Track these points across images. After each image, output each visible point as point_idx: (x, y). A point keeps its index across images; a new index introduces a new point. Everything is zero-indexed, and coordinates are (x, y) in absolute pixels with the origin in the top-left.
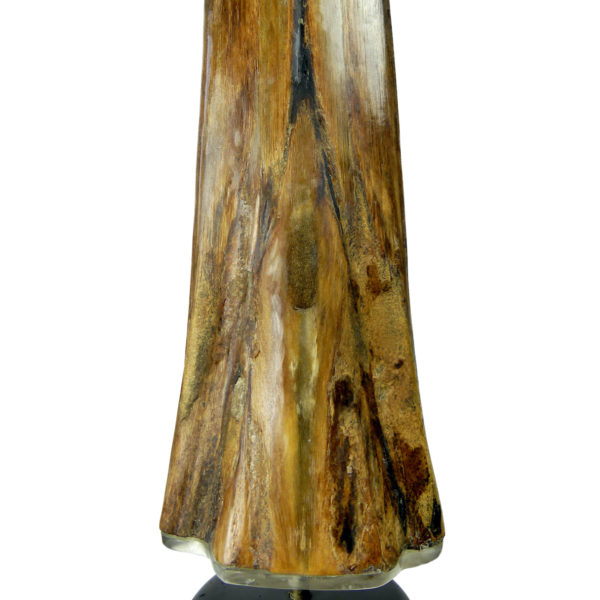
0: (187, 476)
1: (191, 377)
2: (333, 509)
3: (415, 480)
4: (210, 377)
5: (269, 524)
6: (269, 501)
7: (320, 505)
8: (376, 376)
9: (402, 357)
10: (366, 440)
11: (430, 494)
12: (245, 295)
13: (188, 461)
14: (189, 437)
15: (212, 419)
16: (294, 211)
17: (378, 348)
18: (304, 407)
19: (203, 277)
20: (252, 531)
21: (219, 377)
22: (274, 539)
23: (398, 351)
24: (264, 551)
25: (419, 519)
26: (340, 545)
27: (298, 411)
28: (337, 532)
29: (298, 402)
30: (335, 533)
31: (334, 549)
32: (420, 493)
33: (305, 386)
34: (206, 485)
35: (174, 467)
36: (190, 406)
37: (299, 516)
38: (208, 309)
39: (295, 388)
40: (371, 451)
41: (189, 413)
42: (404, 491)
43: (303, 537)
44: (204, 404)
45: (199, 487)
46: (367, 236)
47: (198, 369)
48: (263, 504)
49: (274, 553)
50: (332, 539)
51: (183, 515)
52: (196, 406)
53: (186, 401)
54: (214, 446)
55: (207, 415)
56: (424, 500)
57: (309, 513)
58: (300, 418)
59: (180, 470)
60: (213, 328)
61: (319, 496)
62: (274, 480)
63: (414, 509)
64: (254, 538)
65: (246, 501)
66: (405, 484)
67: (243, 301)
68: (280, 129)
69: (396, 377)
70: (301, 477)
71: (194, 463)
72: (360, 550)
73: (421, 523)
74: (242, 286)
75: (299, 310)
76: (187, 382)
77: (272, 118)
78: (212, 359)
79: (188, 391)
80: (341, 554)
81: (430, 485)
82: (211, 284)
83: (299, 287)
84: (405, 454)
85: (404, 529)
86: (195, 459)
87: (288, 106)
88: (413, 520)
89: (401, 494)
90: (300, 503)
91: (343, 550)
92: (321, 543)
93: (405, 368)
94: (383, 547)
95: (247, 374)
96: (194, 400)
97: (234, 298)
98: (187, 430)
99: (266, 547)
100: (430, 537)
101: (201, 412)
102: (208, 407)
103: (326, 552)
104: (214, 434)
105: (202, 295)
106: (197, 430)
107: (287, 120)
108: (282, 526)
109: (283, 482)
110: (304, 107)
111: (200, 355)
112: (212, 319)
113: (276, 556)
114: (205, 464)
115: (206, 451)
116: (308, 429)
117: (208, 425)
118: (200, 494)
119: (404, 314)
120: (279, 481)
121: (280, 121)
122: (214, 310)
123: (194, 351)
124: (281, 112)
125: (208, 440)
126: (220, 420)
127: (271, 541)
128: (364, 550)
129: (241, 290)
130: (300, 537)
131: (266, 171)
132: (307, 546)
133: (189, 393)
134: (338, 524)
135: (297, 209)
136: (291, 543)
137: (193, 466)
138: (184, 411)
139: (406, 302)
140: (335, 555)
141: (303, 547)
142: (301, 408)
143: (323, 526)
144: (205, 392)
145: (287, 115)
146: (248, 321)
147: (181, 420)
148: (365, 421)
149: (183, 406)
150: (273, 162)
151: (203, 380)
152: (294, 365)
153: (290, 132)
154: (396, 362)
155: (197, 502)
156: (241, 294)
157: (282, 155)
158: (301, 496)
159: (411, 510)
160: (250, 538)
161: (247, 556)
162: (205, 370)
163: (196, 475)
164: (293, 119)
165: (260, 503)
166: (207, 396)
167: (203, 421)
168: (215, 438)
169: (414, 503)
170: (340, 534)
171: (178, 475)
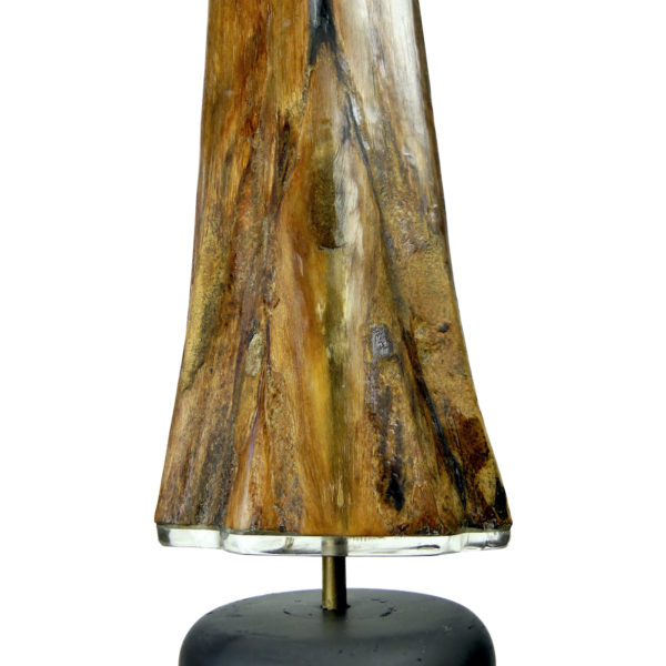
0: (190, 454)
1: (196, 340)
2: (375, 462)
3: (472, 451)
4: (219, 340)
5: (297, 480)
6: (297, 455)
7: (360, 456)
8: (419, 336)
9: (447, 320)
10: (411, 394)
11: (491, 470)
12: (260, 245)
13: (191, 437)
14: (192, 409)
15: (222, 386)
16: (317, 151)
17: (420, 307)
18: (336, 351)
19: (210, 231)
20: (276, 488)
21: (230, 340)
22: (304, 495)
23: (442, 314)
24: (291, 511)
25: (480, 494)
26: (386, 501)
27: (329, 354)
28: (382, 486)
29: (327, 346)
30: (379, 488)
31: (379, 506)
32: (480, 468)
33: (335, 329)
34: (214, 461)
35: (174, 446)
36: (193, 374)
37: (334, 468)
38: (215, 265)
39: (323, 331)
40: (418, 408)
41: (193, 381)
42: (460, 461)
43: (340, 492)
44: (211, 370)
45: (205, 465)
46: (400, 188)
47: (204, 331)
48: (288, 458)
49: (304, 512)
50: (376, 494)
51: (186, 499)
52: (201, 374)
53: (189, 368)
54: (224, 416)
55: (215, 381)
56: (484, 476)
57: (346, 465)
58: (331, 362)
59: (182, 446)
60: (222, 286)
61: (358, 447)
62: (302, 431)
63: (473, 482)
64: (279, 496)
65: (268, 457)
66: (461, 455)
67: (258, 252)
68: (298, 71)
69: (442, 341)
70: (334, 426)
71: (199, 438)
72: (412, 507)
73: (483, 499)
74: (256, 236)
75: (326, 250)
76: (190, 347)
77: (288, 60)
78: (221, 320)
79: (191, 356)
80: (389, 511)
81: (490, 461)
82: (219, 237)
83: (324, 226)
84: (457, 422)
85: (463, 502)
86: (200, 433)
87: (306, 48)
88: (473, 494)
89: (456, 464)
90: (335, 453)
91: (390, 506)
92: (362, 498)
93: (451, 333)
94: (439, 507)
95: (264, 328)
96: (200, 366)
97: (248, 250)
98: (191, 400)
99: (294, 504)
100: (494, 517)
101: (207, 379)
102: (217, 373)
103: (370, 509)
104: (224, 402)
105: (208, 250)
106: (203, 400)
107: (306, 61)
108: (314, 481)
109: (312, 433)
110: (324, 50)
111: (206, 315)
112: (221, 276)
113: (307, 514)
114: (212, 438)
115: (214, 422)
116: (342, 373)
117: (216, 393)
118: (206, 473)
119: (446, 276)
120: (308, 431)
121: (298, 63)
122: (224, 265)
123: (199, 311)
124: (299, 56)
125: (217, 410)
126: (232, 386)
127: (300, 499)
128: (417, 507)
129: (255, 240)
130: (336, 492)
131: (283, 113)
132: (345, 501)
133: (193, 358)
134: (384, 477)
135: (319, 149)
136: (325, 498)
137: (198, 442)
138: (187, 379)
139: (448, 263)
140: (381, 512)
141: (340, 503)
142: (332, 352)
143: (364, 480)
144: (212, 357)
145: (306, 57)
146: (264, 272)
147: (183, 389)
148: (408, 375)
149: (186, 375)
150: (291, 104)
151: (209, 344)
152: (321, 307)
153: (309, 74)
154: (440, 324)
155: (204, 482)
156: (255, 244)
157: (301, 97)
158: (336, 446)
159: (469, 482)
160: (274, 496)
161: (270, 516)
162: (213, 331)
163: (202, 451)
164: (312, 61)
165: (285, 457)
166: (215, 361)
167: (210, 389)
168: (226, 407)
169: (473, 476)
170: (385, 489)
171: (179, 454)
